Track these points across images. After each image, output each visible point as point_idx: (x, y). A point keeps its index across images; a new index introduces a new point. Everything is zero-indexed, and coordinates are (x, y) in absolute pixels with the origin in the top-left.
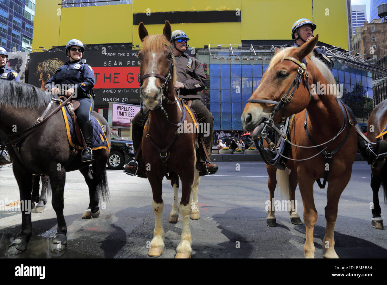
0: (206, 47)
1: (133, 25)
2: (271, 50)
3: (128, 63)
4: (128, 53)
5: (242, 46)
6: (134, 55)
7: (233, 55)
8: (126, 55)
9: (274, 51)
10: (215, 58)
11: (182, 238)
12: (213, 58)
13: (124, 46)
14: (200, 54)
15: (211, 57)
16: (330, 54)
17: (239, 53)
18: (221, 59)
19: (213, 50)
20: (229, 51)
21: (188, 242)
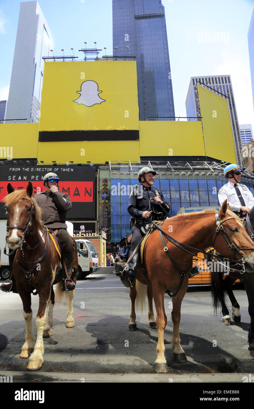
0: (107, 163)
1: (39, 142)
2: (167, 165)
3: (32, 178)
4: (32, 168)
5: (140, 162)
6: (38, 170)
7: (132, 171)
8: (30, 170)
9: (169, 166)
10: (115, 174)
11: (35, 348)
12: (113, 174)
13: (29, 161)
14: (101, 170)
15: (112, 173)
16: (220, 169)
17: (138, 168)
18: (120, 174)
19: (114, 166)
20: (129, 167)
21: (40, 351)
